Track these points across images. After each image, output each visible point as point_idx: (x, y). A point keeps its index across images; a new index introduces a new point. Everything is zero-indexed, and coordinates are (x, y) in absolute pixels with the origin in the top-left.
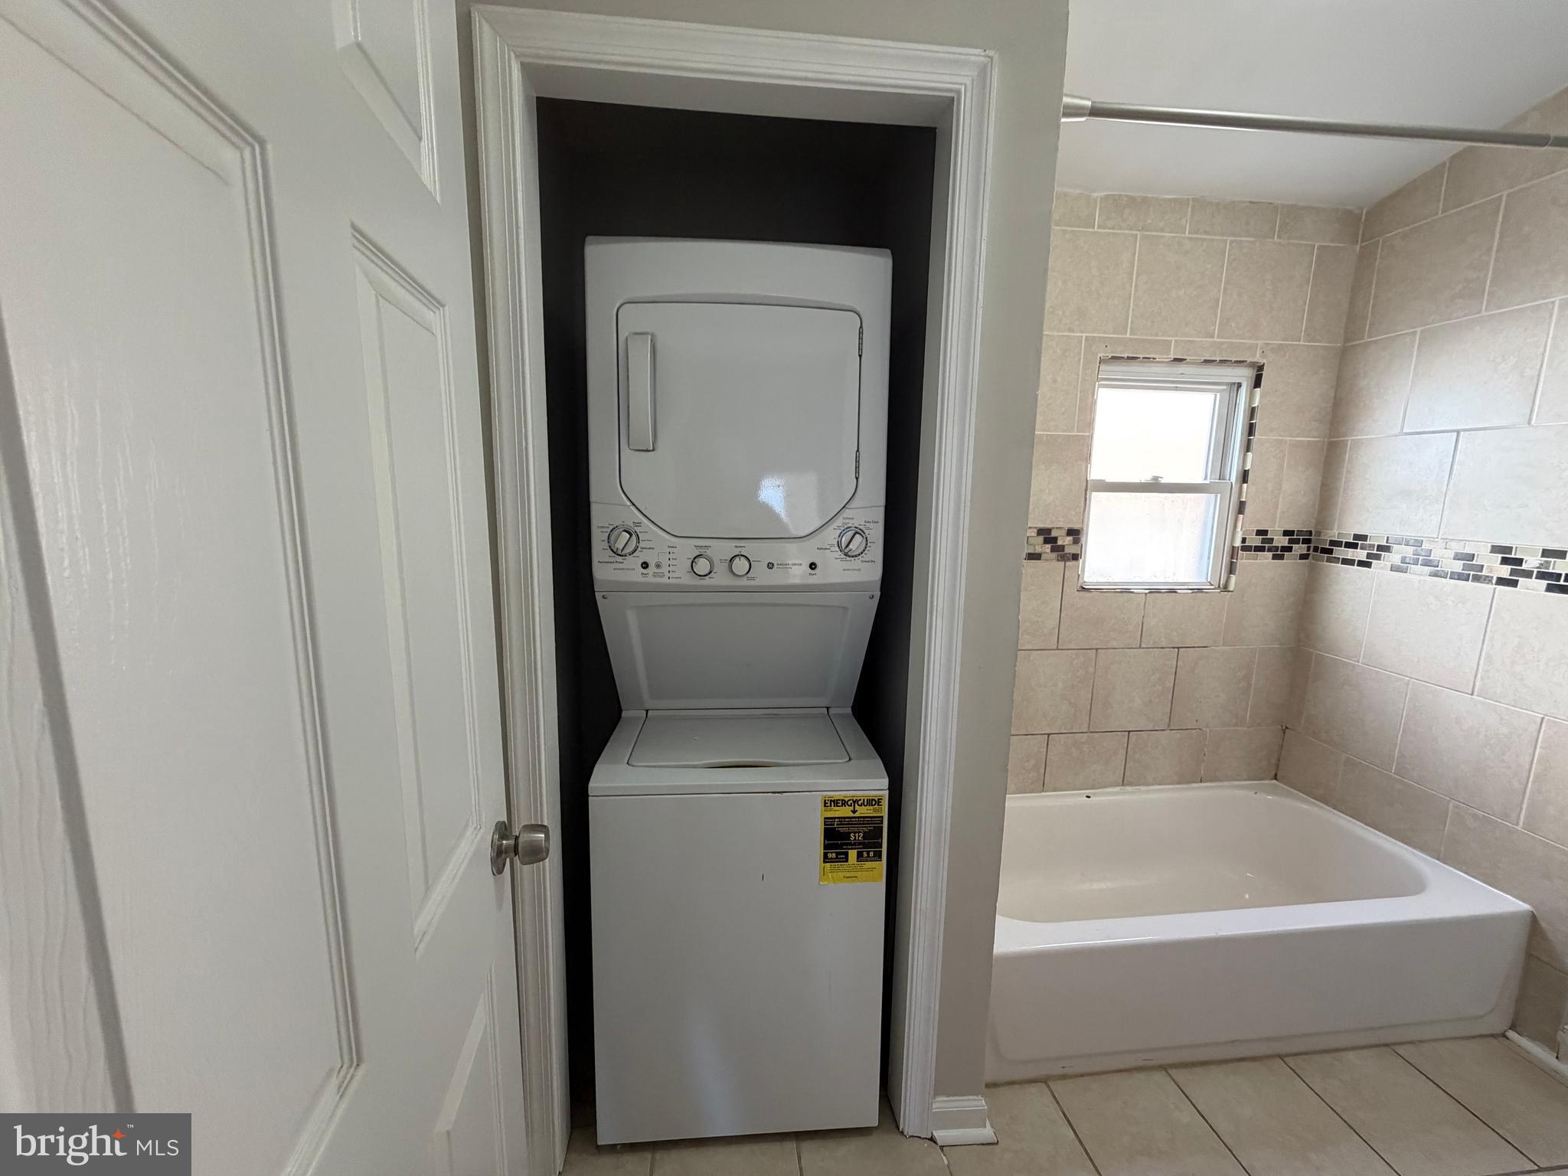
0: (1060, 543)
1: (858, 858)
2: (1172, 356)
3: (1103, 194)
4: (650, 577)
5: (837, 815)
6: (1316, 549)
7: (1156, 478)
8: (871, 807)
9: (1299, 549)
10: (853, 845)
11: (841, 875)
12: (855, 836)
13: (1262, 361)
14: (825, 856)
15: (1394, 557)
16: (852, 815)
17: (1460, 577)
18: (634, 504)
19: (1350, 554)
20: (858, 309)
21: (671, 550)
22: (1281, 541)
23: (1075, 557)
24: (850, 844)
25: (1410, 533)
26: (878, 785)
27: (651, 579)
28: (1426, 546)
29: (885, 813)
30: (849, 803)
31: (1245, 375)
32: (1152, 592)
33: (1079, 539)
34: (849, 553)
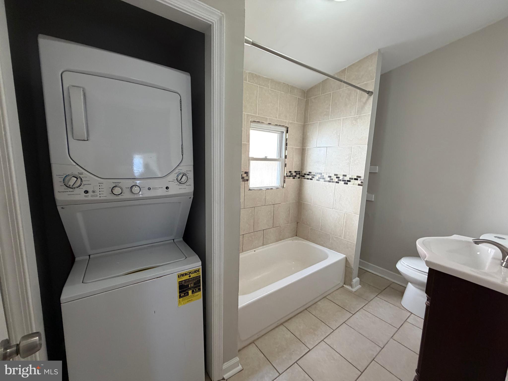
0: (243, 176)
1: (192, 293)
2: (268, 122)
3: (249, 72)
4: (90, 197)
5: (183, 279)
6: (301, 176)
7: (266, 157)
8: (196, 273)
9: (298, 176)
10: (190, 289)
11: (187, 301)
12: (191, 285)
13: (288, 126)
14: (180, 296)
15: (316, 178)
16: (189, 278)
17: (330, 182)
18: (78, 165)
19: (308, 177)
20: (179, 93)
21: (100, 185)
22: (294, 174)
23: (247, 180)
25: (320, 171)
26: (198, 265)
27: (90, 198)
28: (323, 174)
29: (201, 274)
30: (188, 274)
31: (284, 130)
32: (268, 189)
33: (248, 175)
34: (181, 183)
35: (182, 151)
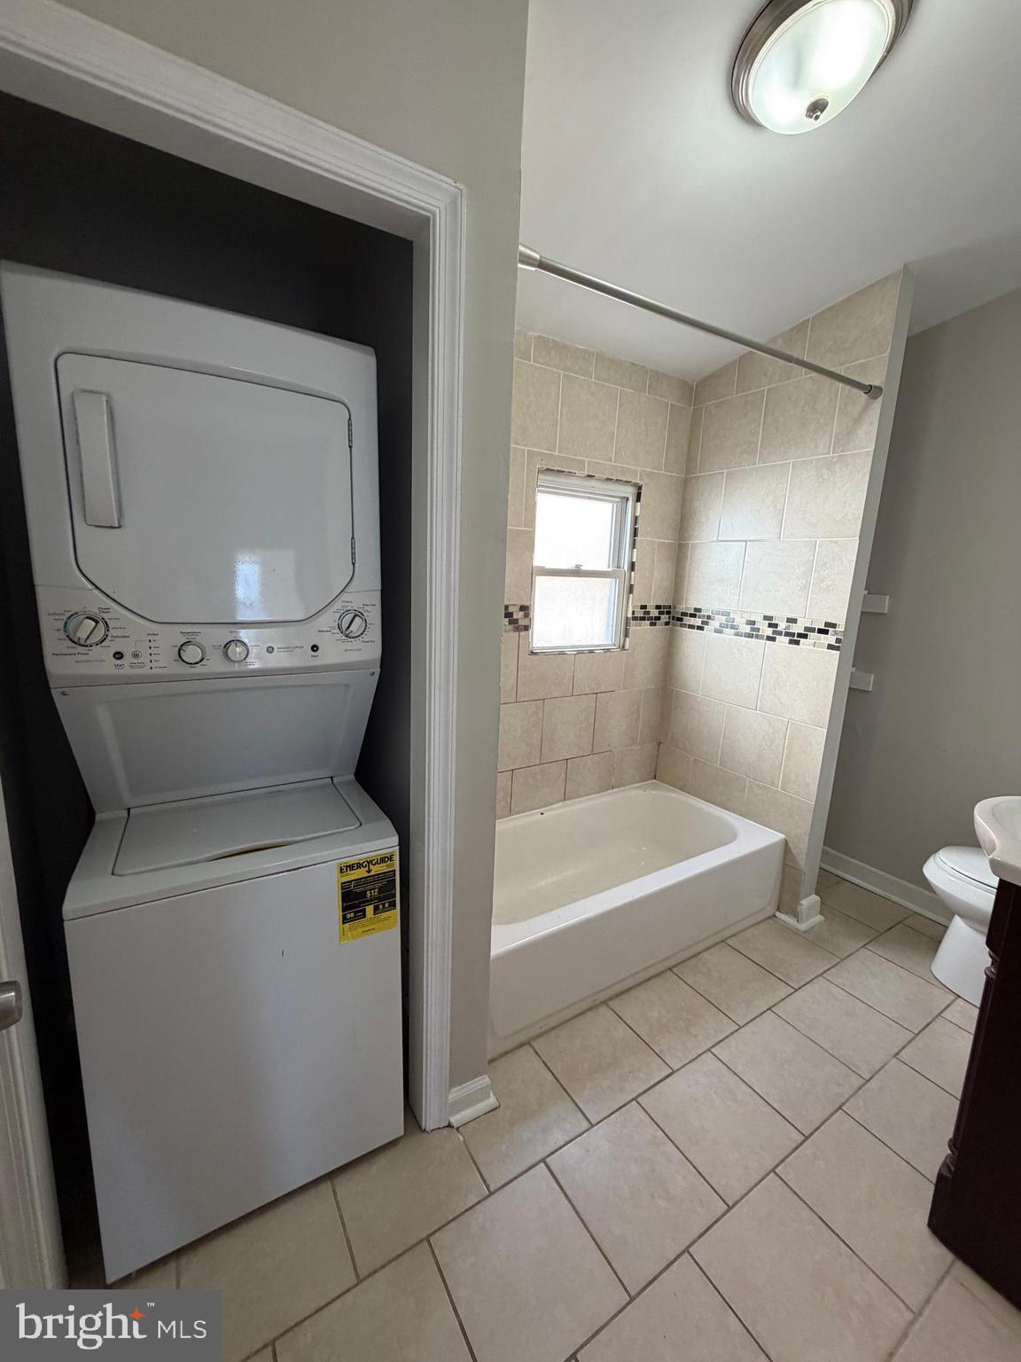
0: (515, 617)
1: (375, 912)
2: (586, 473)
3: (536, 334)
4: (126, 668)
5: (353, 877)
6: (673, 618)
7: (577, 566)
8: (384, 864)
9: (664, 618)
10: (369, 902)
11: (360, 930)
12: (371, 893)
13: (641, 483)
14: (344, 918)
15: (714, 624)
16: (368, 875)
17: (750, 636)
18: (97, 588)
19: (693, 621)
20: (346, 401)
21: (151, 637)
22: (654, 613)
23: (526, 628)
24: (367, 901)
25: (723, 608)
26: (389, 843)
27: (126, 671)
28: (731, 616)
29: (397, 867)
30: (364, 865)
31: (629, 492)
32: (579, 652)
33: (529, 613)
34: (351, 635)
35: (353, 554)
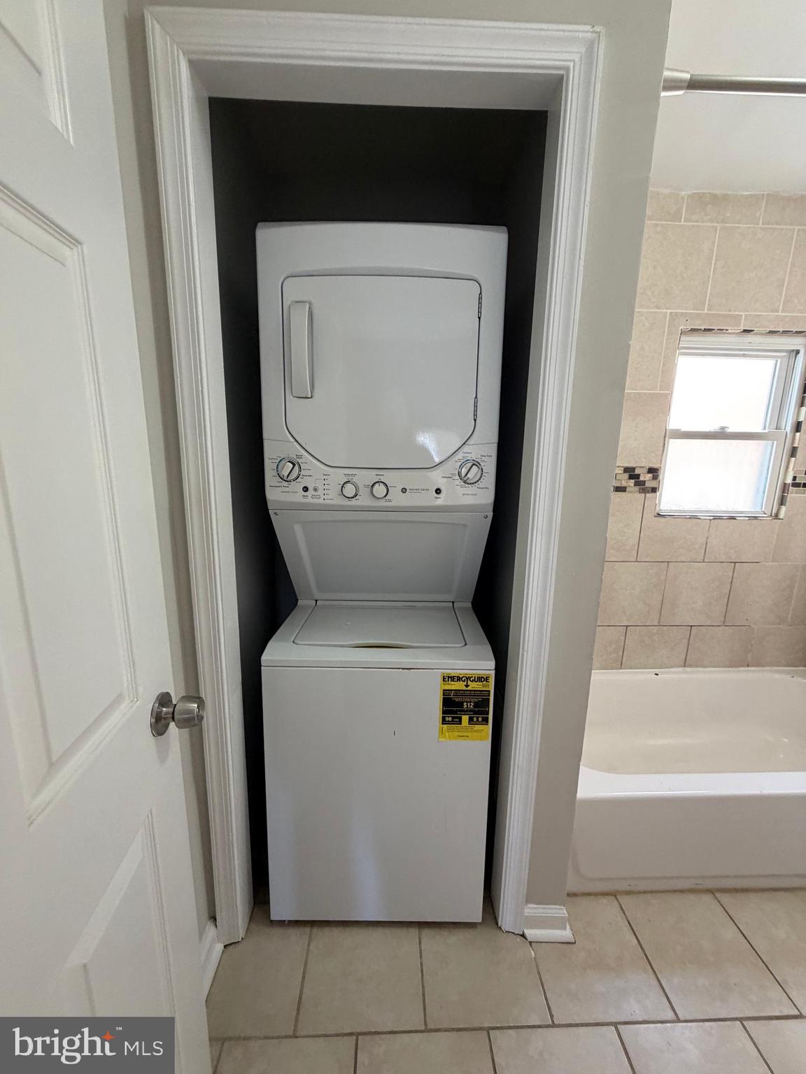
0: (642, 478)
1: (469, 722)
2: (742, 328)
3: (689, 193)
4: (310, 498)
5: (453, 688)
7: (723, 428)
8: (481, 683)
10: (465, 712)
11: (456, 734)
12: (467, 705)
14: (444, 719)
16: (465, 688)
18: (296, 440)
21: (325, 477)
23: (654, 490)
24: (464, 711)
26: (487, 666)
27: (309, 500)
29: (492, 689)
30: (463, 679)
32: (716, 518)
33: (658, 476)
34: (468, 481)
35: (475, 411)
